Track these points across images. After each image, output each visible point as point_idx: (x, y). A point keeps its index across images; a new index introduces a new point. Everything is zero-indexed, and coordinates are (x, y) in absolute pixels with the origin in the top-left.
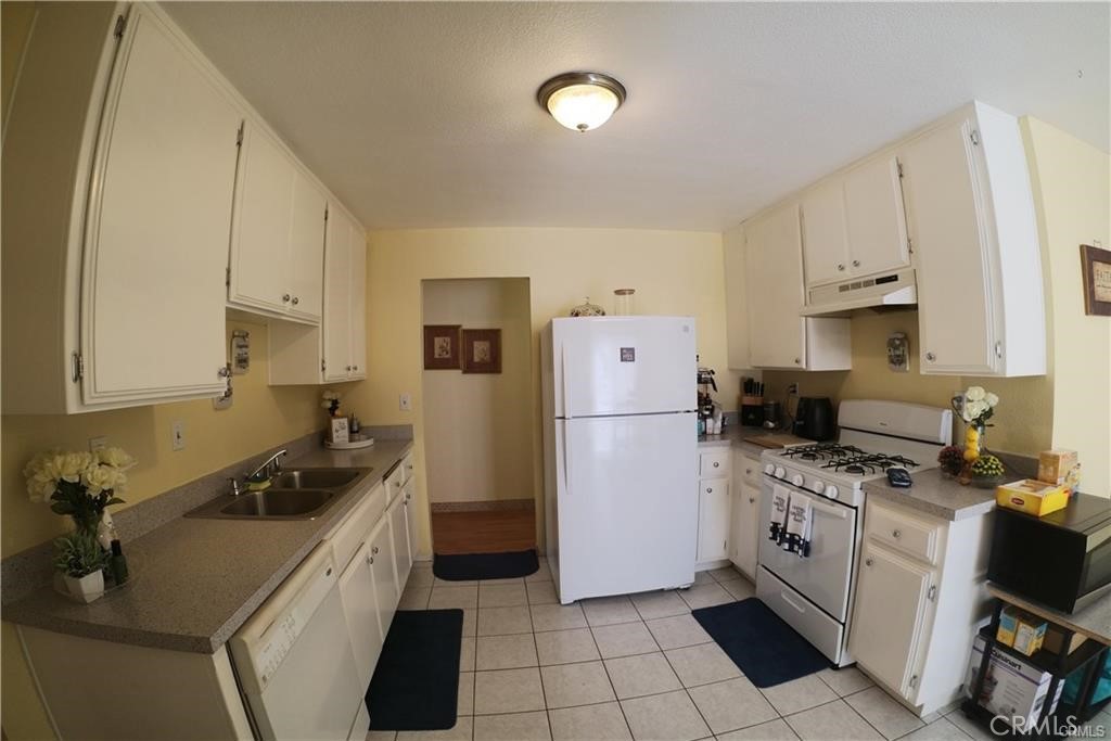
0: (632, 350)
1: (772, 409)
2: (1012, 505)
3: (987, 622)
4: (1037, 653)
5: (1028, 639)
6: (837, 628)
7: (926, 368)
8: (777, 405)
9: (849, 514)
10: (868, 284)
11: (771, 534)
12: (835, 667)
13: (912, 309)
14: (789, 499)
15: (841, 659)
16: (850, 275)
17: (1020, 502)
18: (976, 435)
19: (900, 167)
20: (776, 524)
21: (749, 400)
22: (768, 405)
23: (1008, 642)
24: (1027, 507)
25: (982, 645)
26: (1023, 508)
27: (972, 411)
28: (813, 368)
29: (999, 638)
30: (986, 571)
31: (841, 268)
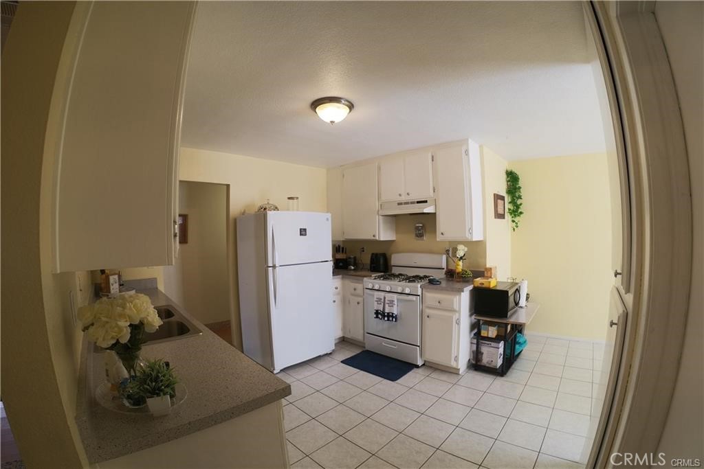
0: (305, 230)
1: (352, 260)
2: (480, 286)
3: (476, 331)
4: (497, 336)
5: (492, 332)
6: (417, 349)
7: (439, 238)
8: (355, 258)
9: (417, 298)
10: (412, 203)
11: (375, 316)
12: (417, 367)
13: (434, 215)
14: (385, 298)
15: (420, 363)
16: (404, 198)
17: (483, 284)
18: (461, 263)
19: (433, 157)
20: (377, 311)
21: (339, 256)
22: (350, 258)
23: (486, 335)
24: (486, 285)
25: (475, 341)
26: (484, 286)
27: (460, 253)
28: (382, 239)
29: (482, 335)
30: (473, 311)
31: (400, 195)
